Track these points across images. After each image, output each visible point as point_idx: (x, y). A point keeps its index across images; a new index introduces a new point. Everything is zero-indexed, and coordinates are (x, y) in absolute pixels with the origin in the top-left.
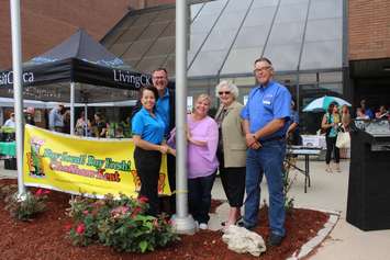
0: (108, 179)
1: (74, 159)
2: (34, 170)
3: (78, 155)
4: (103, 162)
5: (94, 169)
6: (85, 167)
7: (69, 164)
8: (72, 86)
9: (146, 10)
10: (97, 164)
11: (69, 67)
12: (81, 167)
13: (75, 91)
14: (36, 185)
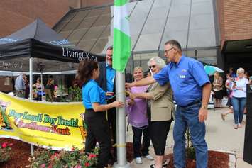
0: (61, 133)
1: (34, 117)
2: (4, 125)
3: (36, 114)
4: (56, 119)
5: (49, 125)
6: (42, 124)
7: (29, 122)
8: (31, 60)
9: (81, 9)
10: (52, 121)
11: (28, 45)
12: (39, 124)
13: (33, 64)
14: (7, 136)
